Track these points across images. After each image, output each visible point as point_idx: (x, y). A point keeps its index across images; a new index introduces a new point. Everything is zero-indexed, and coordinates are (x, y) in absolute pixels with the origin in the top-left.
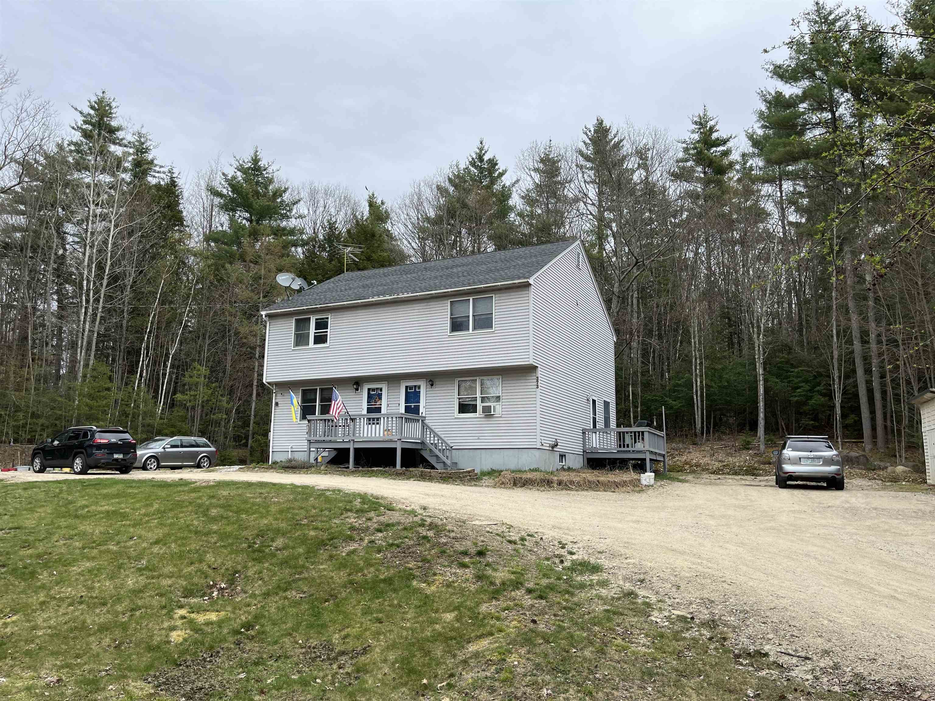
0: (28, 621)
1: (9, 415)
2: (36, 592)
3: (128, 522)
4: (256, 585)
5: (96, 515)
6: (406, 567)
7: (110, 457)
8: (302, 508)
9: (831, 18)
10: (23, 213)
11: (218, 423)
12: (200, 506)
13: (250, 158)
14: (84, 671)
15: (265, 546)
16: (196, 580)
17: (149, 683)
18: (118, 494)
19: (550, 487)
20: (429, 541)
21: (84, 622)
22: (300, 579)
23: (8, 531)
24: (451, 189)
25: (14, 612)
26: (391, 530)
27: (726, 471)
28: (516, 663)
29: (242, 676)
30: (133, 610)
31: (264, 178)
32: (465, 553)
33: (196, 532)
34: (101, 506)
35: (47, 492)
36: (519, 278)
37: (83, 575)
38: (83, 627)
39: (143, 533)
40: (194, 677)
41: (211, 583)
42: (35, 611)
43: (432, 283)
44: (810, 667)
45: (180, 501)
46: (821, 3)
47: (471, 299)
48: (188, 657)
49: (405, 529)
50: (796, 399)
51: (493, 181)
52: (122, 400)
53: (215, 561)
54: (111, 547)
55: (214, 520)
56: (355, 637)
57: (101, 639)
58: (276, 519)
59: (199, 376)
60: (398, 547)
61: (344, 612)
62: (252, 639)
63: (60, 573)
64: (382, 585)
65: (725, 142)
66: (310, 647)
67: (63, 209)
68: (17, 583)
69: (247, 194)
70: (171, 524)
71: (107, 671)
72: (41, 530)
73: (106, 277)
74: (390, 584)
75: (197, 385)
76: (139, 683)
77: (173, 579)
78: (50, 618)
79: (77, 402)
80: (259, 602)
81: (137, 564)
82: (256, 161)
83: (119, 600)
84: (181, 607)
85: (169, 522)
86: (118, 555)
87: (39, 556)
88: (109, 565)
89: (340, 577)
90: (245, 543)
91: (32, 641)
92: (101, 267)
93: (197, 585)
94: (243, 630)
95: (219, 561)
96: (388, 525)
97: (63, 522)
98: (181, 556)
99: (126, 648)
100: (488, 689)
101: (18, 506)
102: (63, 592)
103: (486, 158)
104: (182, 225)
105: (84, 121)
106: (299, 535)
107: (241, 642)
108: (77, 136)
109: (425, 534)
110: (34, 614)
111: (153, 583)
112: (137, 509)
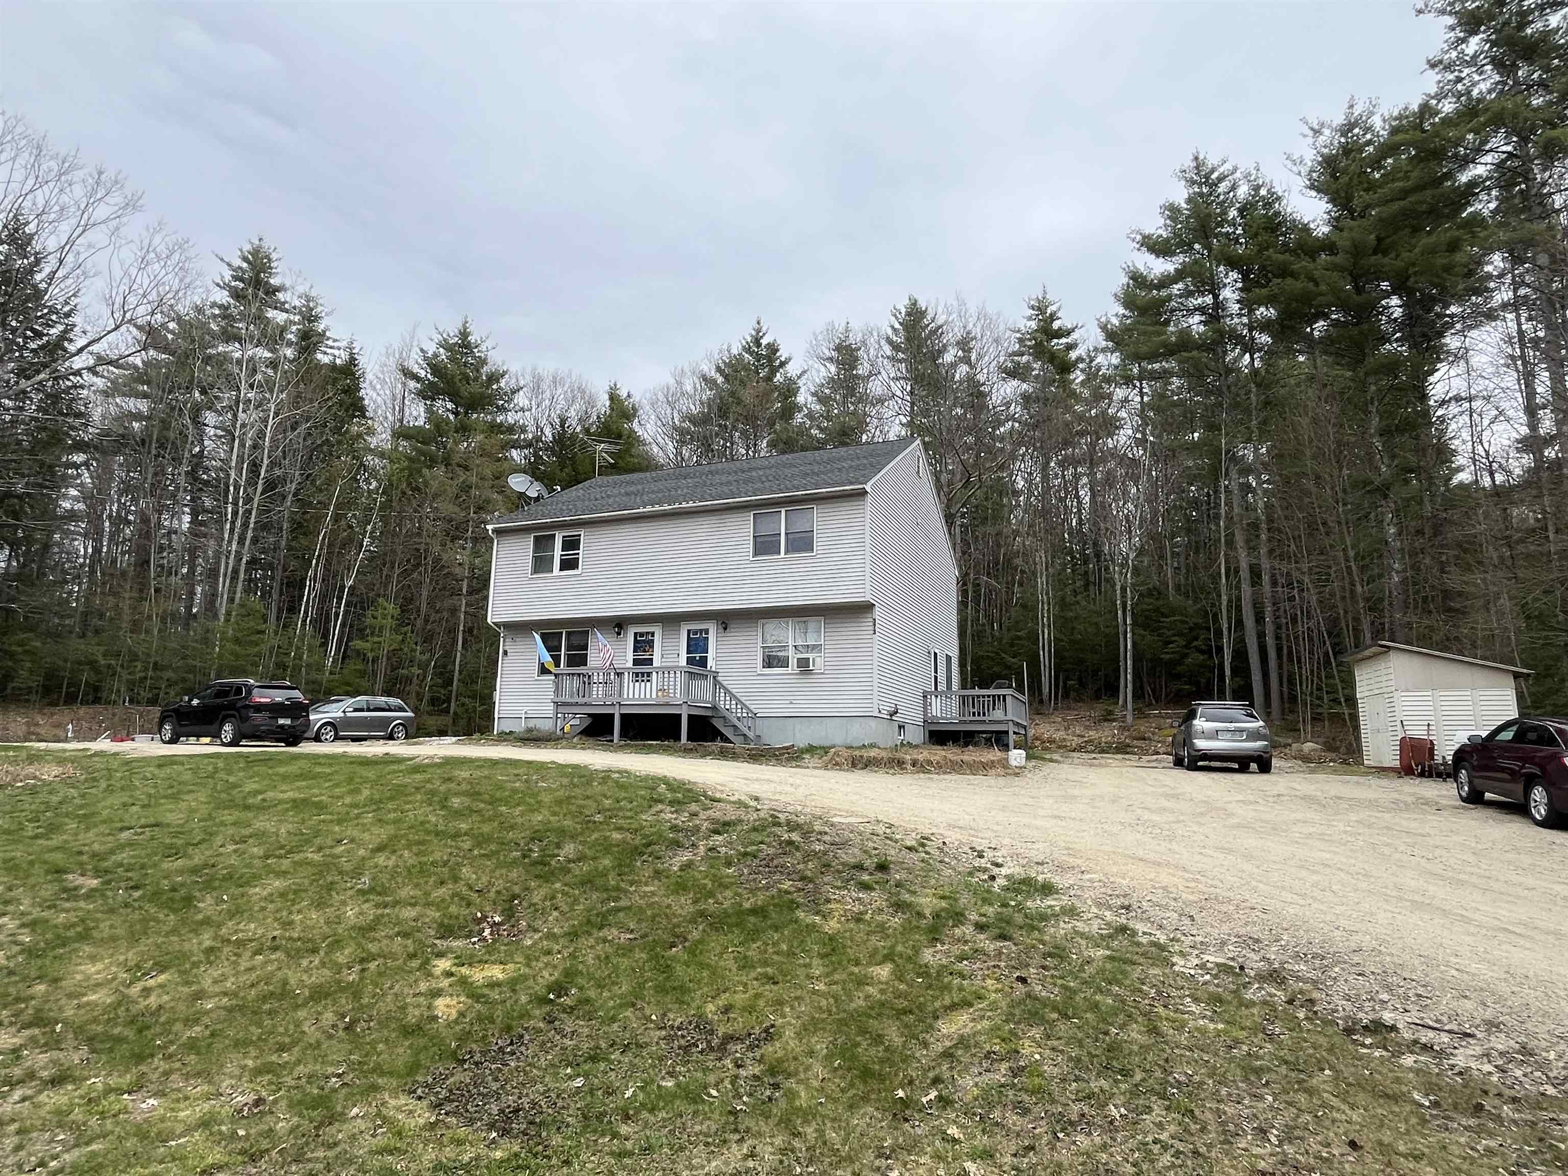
0: (187, 983)
1: (122, 666)
2: (195, 932)
3: (329, 817)
4: (551, 918)
5: (275, 806)
6: (780, 890)
7: (273, 722)
8: (588, 797)
9: (1214, 176)
10: (145, 396)
11: (408, 680)
12: (433, 793)
13: (456, 331)
14: (299, 1078)
15: (549, 856)
16: (453, 909)
17: (420, 1098)
18: (301, 775)
19: (902, 769)
20: (797, 849)
21: (285, 983)
22: (619, 910)
23: (139, 830)
24: (720, 380)
25: (162, 968)
26: (734, 831)
27: (1090, 748)
28: (1037, 1057)
29: (579, 1082)
30: (362, 961)
31: (474, 357)
32: (860, 867)
33: (437, 834)
34: (282, 792)
35: (195, 771)
36: (852, 483)
37: (272, 902)
38: (284, 992)
39: (355, 833)
40: (495, 1086)
41: (479, 915)
42: (196, 965)
43: (725, 489)
44: (1479, 1050)
45: (400, 785)
46: (1201, 157)
47: (783, 511)
48: (474, 1046)
49: (755, 829)
50: (1168, 656)
51: (774, 371)
52: (279, 647)
53: (478, 879)
54: (310, 855)
55: (458, 814)
56: (744, 1009)
57: (320, 1014)
58: (555, 814)
59: (384, 617)
60: (755, 857)
61: (709, 966)
62: (571, 1013)
63: (233, 898)
64: (752, 919)
65: (1068, 333)
66: (672, 1027)
67: (201, 393)
68: (161, 916)
69: (453, 377)
70: (396, 821)
71: (339, 1076)
72: (193, 829)
73: (261, 482)
74: (765, 917)
75: (381, 628)
76: (403, 1100)
77: (418, 908)
78: (224, 978)
79: (217, 649)
80: (564, 947)
81: (356, 884)
82: (464, 334)
83: (337, 944)
84: (440, 955)
85: (392, 816)
86: (323, 868)
87: (195, 871)
88: (311, 884)
89: (683, 906)
90: (516, 851)
91: (197, 1021)
92: (255, 468)
93: (457, 918)
94: (552, 996)
95: (485, 879)
96: (726, 824)
97: (227, 816)
98: (423, 870)
99: (363, 1031)
100: (1015, 1108)
101: (152, 791)
102: (242, 931)
103: (764, 342)
104: (364, 417)
105: (233, 276)
106: (596, 839)
107: (556, 1019)
108: (223, 297)
109: (786, 836)
110: (195, 971)
111: (388, 915)
112: (338, 797)
